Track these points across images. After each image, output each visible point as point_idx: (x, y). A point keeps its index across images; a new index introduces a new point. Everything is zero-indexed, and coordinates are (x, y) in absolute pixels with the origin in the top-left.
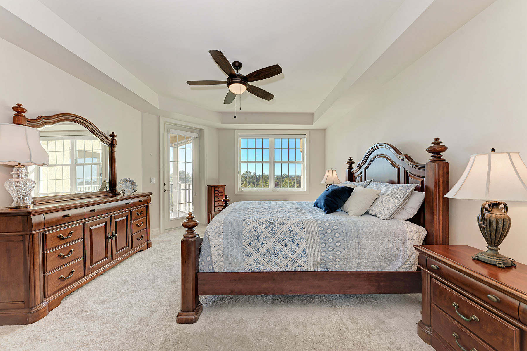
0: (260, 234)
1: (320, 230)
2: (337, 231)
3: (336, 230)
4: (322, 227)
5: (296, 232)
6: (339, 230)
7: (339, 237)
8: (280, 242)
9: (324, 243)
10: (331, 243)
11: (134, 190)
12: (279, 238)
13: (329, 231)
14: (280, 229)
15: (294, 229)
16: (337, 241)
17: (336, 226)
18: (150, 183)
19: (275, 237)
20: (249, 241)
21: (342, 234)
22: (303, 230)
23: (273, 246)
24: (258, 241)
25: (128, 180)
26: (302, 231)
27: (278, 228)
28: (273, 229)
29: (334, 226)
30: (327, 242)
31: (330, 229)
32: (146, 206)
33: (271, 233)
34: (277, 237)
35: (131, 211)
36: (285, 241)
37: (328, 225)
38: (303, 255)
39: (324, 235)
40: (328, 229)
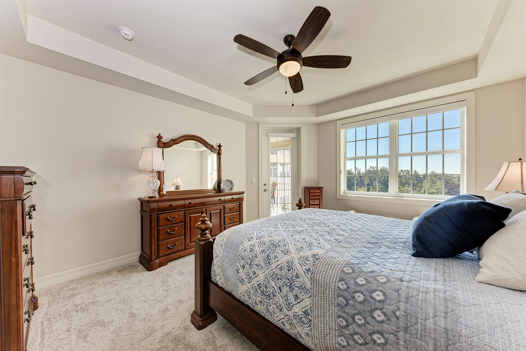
0: (254, 258)
1: (338, 287)
2: (380, 305)
3: (377, 303)
4: (346, 283)
5: (297, 274)
6: (385, 305)
7: (383, 322)
8: (274, 280)
9: (344, 318)
10: (360, 326)
11: (231, 189)
12: (274, 273)
13: (359, 296)
14: (277, 259)
15: (295, 267)
16: (376, 328)
17: (380, 293)
18: (252, 183)
19: (269, 270)
20: (243, 262)
21: (394, 319)
22: (310, 273)
23: (264, 281)
24: (250, 267)
25: (229, 181)
26: (307, 275)
27: (276, 257)
28: (269, 256)
29: (376, 291)
30: (350, 320)
31: (362, 293)
32: (239, 203)
33: (266, 260)
34: (272, 271)
35: (224, 206)
36: (280, 281)
37: (361, 283)
38: (305, 320)
39: (347, 301)
40: (358, 292)
